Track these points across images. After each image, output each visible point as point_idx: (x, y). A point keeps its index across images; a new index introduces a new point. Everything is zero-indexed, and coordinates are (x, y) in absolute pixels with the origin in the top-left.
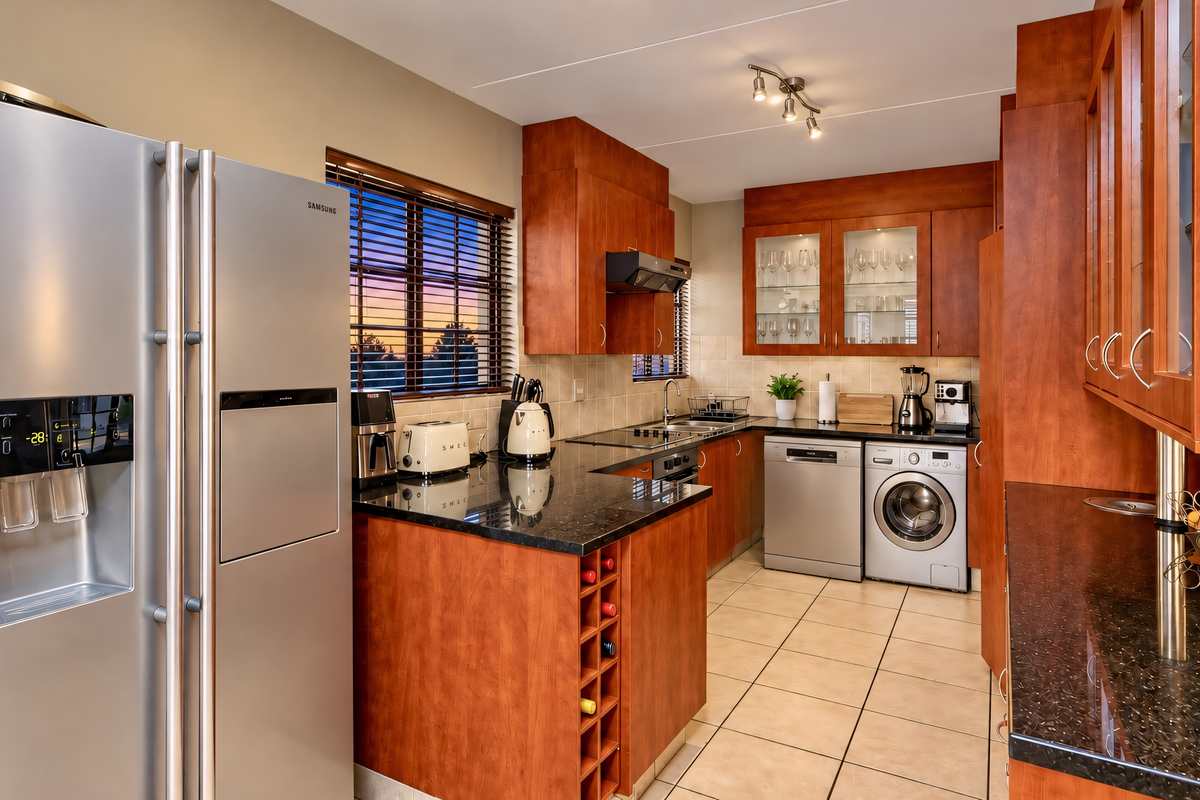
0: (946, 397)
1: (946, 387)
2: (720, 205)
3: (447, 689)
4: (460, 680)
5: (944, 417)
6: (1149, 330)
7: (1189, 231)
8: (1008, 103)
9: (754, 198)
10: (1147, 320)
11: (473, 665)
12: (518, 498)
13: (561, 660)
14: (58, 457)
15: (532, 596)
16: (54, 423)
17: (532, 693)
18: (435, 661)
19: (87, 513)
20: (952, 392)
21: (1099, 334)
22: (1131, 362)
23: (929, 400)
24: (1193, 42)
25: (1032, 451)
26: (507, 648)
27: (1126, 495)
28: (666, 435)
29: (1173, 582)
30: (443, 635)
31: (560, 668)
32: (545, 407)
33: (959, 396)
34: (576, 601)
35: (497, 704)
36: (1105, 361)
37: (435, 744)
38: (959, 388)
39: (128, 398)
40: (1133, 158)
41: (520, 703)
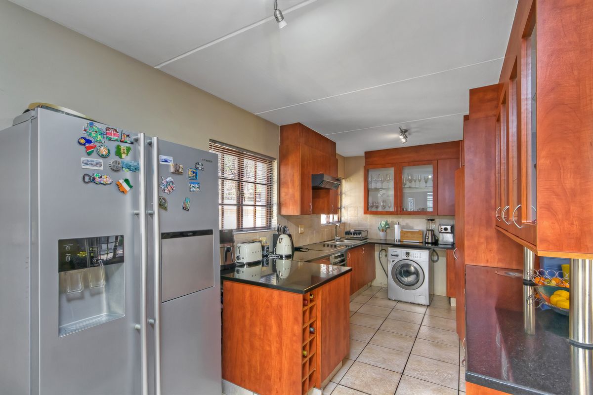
0: (443, 231)
1: (444, 227)
2: (356, 158)
3: (252, 347)
4: (257, 343)
5: (443, 238)
6: (520, 205)
7: (535, 166)
8: (466, 118)
9: (368, 155)
10: (519, 202)
11: (262, 337)
12: (279, 272)
13: (295, 335)
14: (92, 263)
15: (284, 311)
16: (90, 248)
17: (284, 348)
18: (247, 336)
19: (105, 284)
20: (446, 229)
21: (501, 206)
22: (513, 218)
23: (436, 232)
24: (536, 93)
25: (475, 253)
26: (274, 330)
27: (512, 270)
28: (335, 246)
29: (530, 305)
30: (251, 326)
31: (294, 338)
32: (290, 236)
33: (449, 231)
34: (301, 313)
35: (270, 351)
36: (503, 216)
37: (247, 368)
38: (449, 227)
39: (122, 237)
40: (513, 139)
41: (279, 352)
